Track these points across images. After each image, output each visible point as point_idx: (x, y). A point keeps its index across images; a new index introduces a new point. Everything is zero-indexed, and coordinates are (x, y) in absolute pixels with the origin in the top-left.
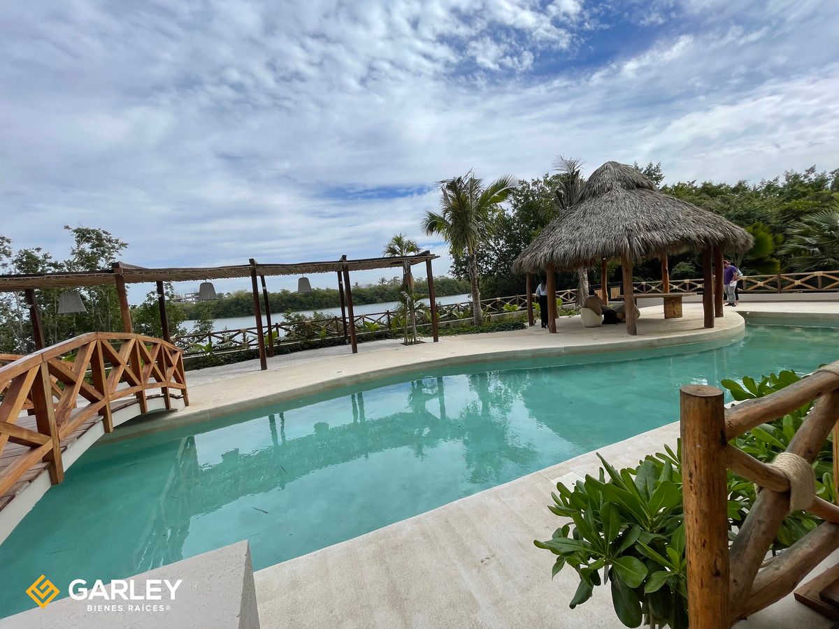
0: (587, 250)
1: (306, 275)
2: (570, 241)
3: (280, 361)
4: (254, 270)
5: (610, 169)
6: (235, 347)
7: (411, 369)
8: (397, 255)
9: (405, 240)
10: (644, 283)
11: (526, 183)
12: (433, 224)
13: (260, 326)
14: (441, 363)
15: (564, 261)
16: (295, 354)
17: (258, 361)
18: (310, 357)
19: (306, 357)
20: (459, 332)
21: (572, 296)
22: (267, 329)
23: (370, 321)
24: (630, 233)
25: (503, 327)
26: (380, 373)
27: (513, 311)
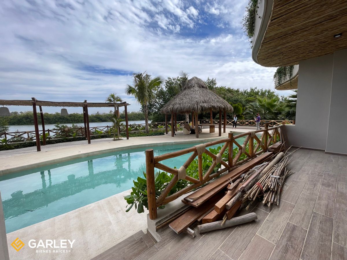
0: (184, 108)
1: (65, 108)
2: (179, 104)
3: (49, 147)
4: (34, 103)
5: (195, 80)
6: (23, 141)
7: (114, 150)
8: (112, 102)
9: (116, 96)
10: (207, 120)
11: (170, 79)
12: (130, 90)
13: (37, 130)
14: (127, 148)
15: (177, 111)
16: (58, 144)
17: (36, 147)
18: (66, 145)
19: (64, 145)
20: (138, 136)
21: (183, 123)
22: (42, 132)
23: (99, 130)
24: (197, 103)
25: (156, 134)
26: (99, 152)
27: (162, 128)
